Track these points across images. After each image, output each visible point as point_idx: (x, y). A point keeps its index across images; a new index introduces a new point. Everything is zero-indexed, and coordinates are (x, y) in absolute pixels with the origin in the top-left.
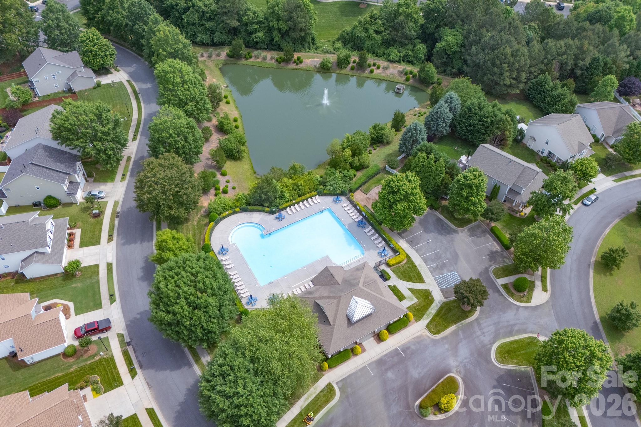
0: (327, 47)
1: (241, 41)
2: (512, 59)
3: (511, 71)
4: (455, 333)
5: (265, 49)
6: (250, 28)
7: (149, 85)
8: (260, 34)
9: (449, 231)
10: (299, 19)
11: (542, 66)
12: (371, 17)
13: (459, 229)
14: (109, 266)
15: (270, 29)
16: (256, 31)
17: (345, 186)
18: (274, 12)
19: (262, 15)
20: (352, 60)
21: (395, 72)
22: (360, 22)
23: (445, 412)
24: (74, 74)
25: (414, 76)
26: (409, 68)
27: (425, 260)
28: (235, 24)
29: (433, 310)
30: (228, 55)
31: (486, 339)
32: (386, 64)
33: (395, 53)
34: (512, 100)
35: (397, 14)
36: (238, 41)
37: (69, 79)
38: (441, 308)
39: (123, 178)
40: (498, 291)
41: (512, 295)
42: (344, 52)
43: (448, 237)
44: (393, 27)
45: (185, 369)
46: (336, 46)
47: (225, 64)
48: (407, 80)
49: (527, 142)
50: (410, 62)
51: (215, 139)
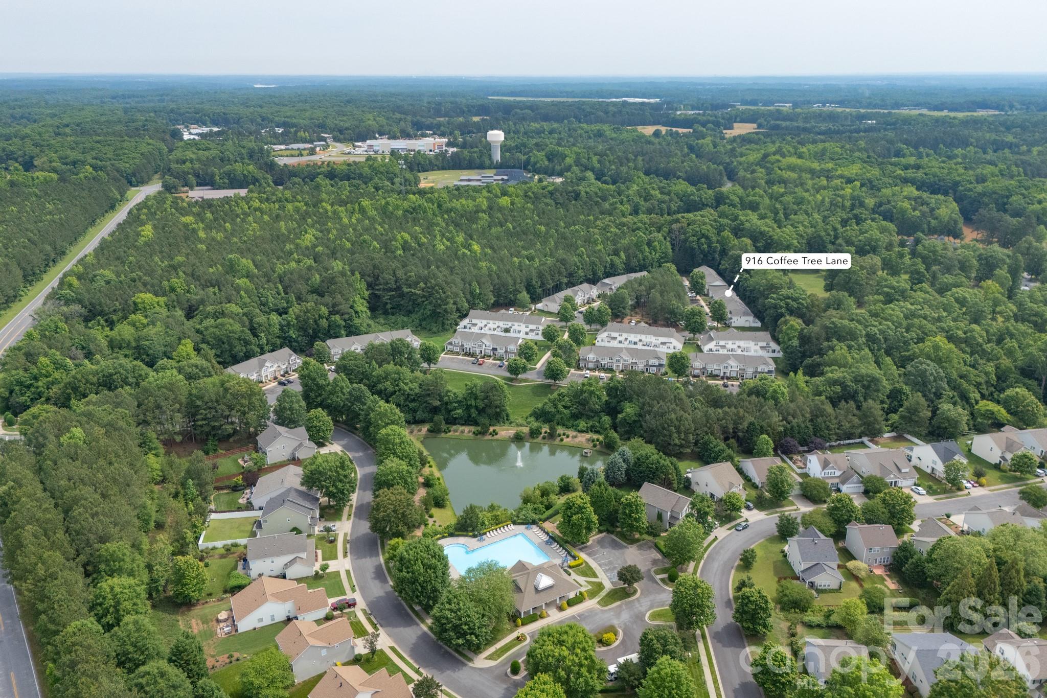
0: (520, 421)
1: (442, 417)
2: (677, 423)
3: (679, 432)
4: (620, 606)
5: (463, 425)
6: (449, 407)
7: (361, 454)
8: (460, 411)
9: (621, 547)
10: (495, 398)
11: (706, 429)
12: (559, 395)
13: (630, 546)
14: (348, 572)
15: (468, 407)
16: (455, 409)
17: (536, 517)
18: (472, 392)
19: (461, 396)
20: (543, 431)
21: (583, 440)
22: (549, 400)
23: (608, 645)
24: (300, 445)
25: (601, 443)
26: (595, 437)
27: (600, 565)
28: (437, 403)
29: (603, 593)
30: (429, 430)
31: (643, 609)
32: (575, 433)
33: (582, 424)
34: (687, 459)
35: (582, 392)
36: (439, 418)
37: (295, 449)
38: (610, 592)
39: (348, 519)
40: (657, 583)
41: (667, 584)
42: (535, 425)
43: (620, 551)
44: (579, 403)
45: (414, 627)
46: (529, 420)
47: (426, 438)
48: (595, 446)
49: (694, 487)
50: (597, 432)
51: (422, 492)
